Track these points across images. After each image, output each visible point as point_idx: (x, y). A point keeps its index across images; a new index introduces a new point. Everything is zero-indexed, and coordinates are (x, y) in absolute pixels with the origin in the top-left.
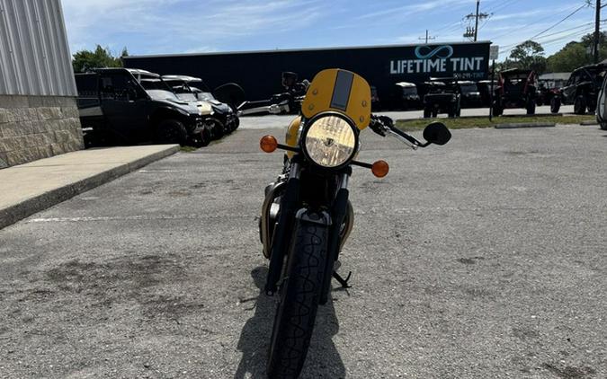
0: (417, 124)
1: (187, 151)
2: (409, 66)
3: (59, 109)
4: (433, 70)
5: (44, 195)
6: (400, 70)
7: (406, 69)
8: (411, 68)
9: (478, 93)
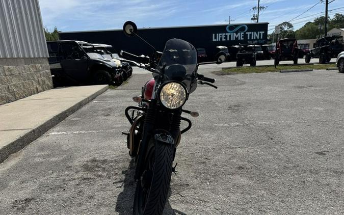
0: (235, 70)
1: (113, 89)
2: (223, 37)
3: (40, 65)
4: (237, 39)
5: (53, 118)
6: (218, 39)
7: (221, 38)
8: (224, 38)
9: (262, 52)
